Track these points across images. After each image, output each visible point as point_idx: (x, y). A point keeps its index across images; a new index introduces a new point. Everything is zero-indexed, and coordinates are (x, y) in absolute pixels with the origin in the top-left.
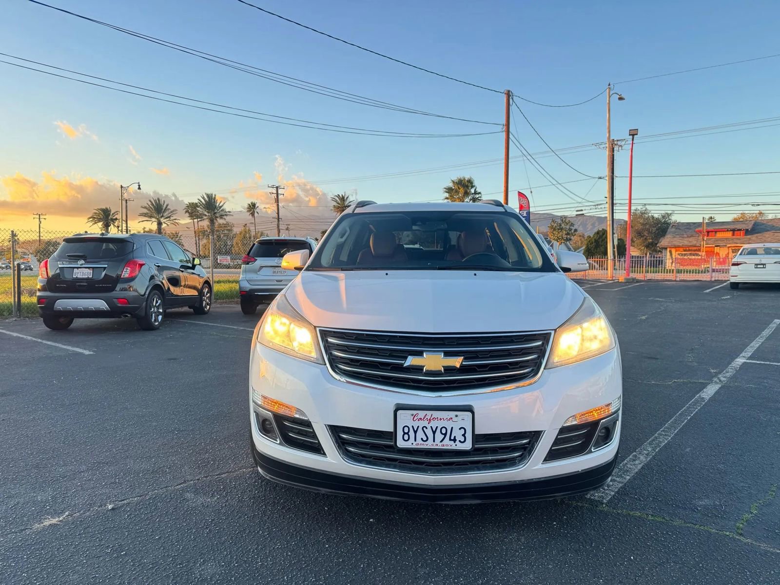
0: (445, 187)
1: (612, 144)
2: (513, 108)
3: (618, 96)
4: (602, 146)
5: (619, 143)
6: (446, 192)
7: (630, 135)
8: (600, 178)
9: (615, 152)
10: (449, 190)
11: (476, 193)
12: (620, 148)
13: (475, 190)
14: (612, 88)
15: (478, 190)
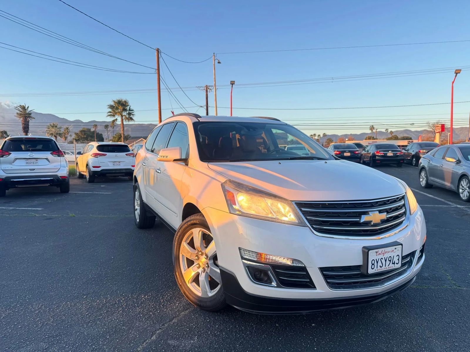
0: (108, 104)
1: (207, 88)
2: (161, 60)
3: (218, 61)
4: (201, 89)
5: (210, 88)
6: (110, 108)
7: (231, 84)
8: (201, 107)
9: (208, 92)
10: (111, 107)
11: (130, 110)
12: (210, 91)
13: (130, 108)
14: (216, 55)
15: (132, 108)
